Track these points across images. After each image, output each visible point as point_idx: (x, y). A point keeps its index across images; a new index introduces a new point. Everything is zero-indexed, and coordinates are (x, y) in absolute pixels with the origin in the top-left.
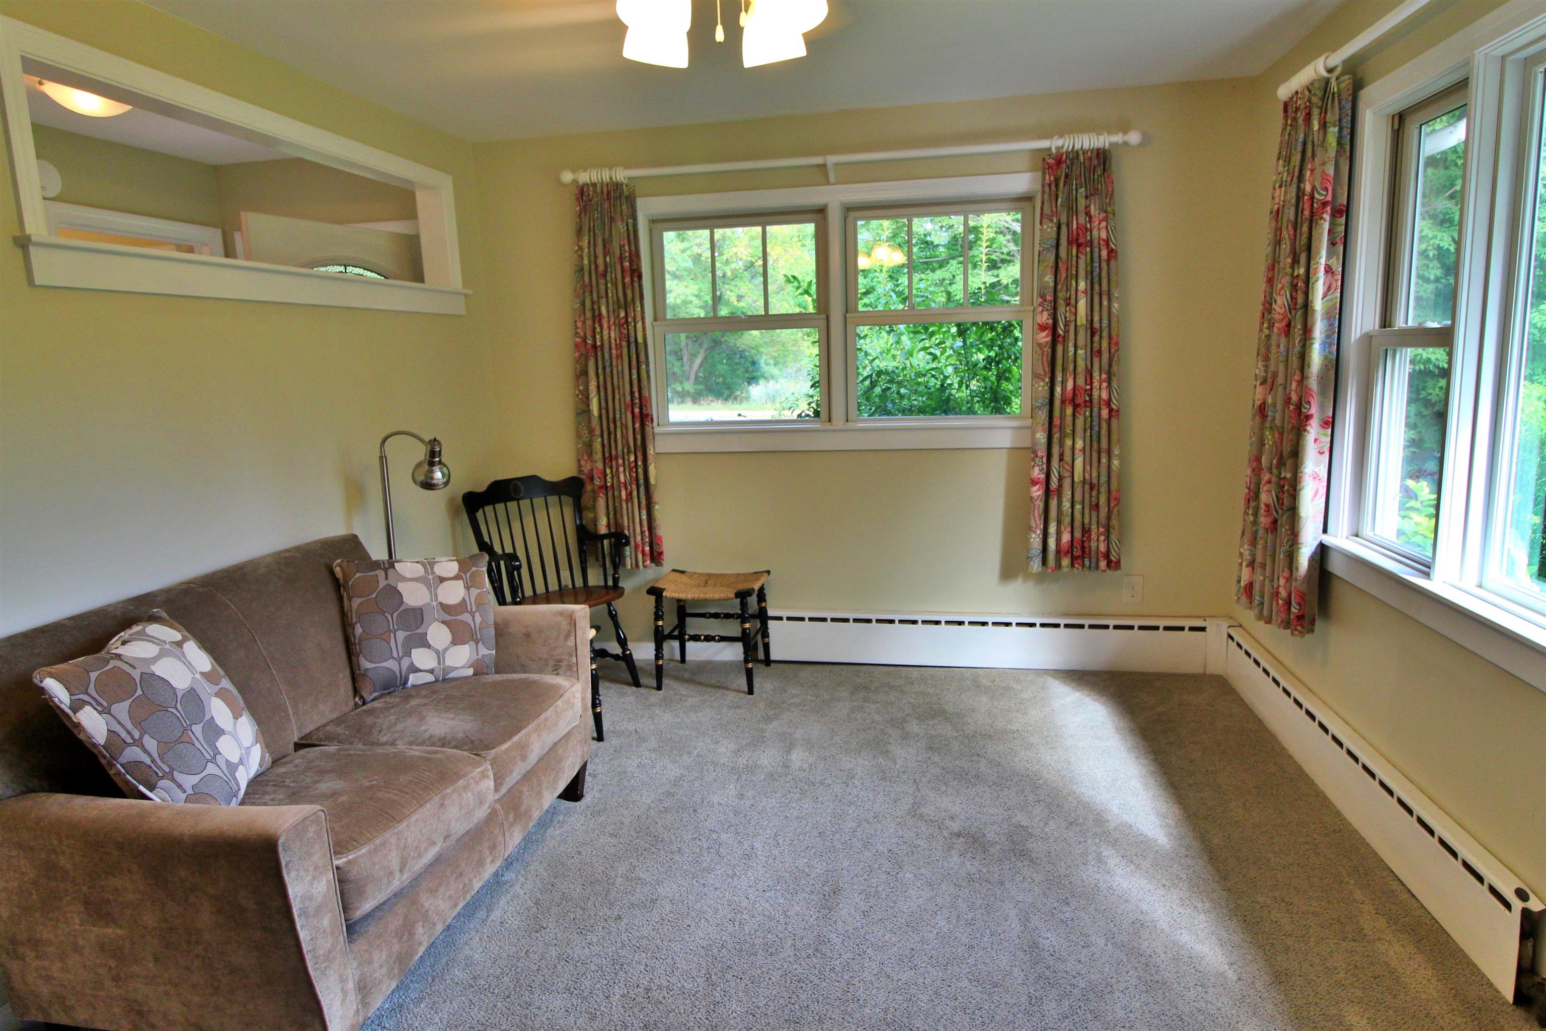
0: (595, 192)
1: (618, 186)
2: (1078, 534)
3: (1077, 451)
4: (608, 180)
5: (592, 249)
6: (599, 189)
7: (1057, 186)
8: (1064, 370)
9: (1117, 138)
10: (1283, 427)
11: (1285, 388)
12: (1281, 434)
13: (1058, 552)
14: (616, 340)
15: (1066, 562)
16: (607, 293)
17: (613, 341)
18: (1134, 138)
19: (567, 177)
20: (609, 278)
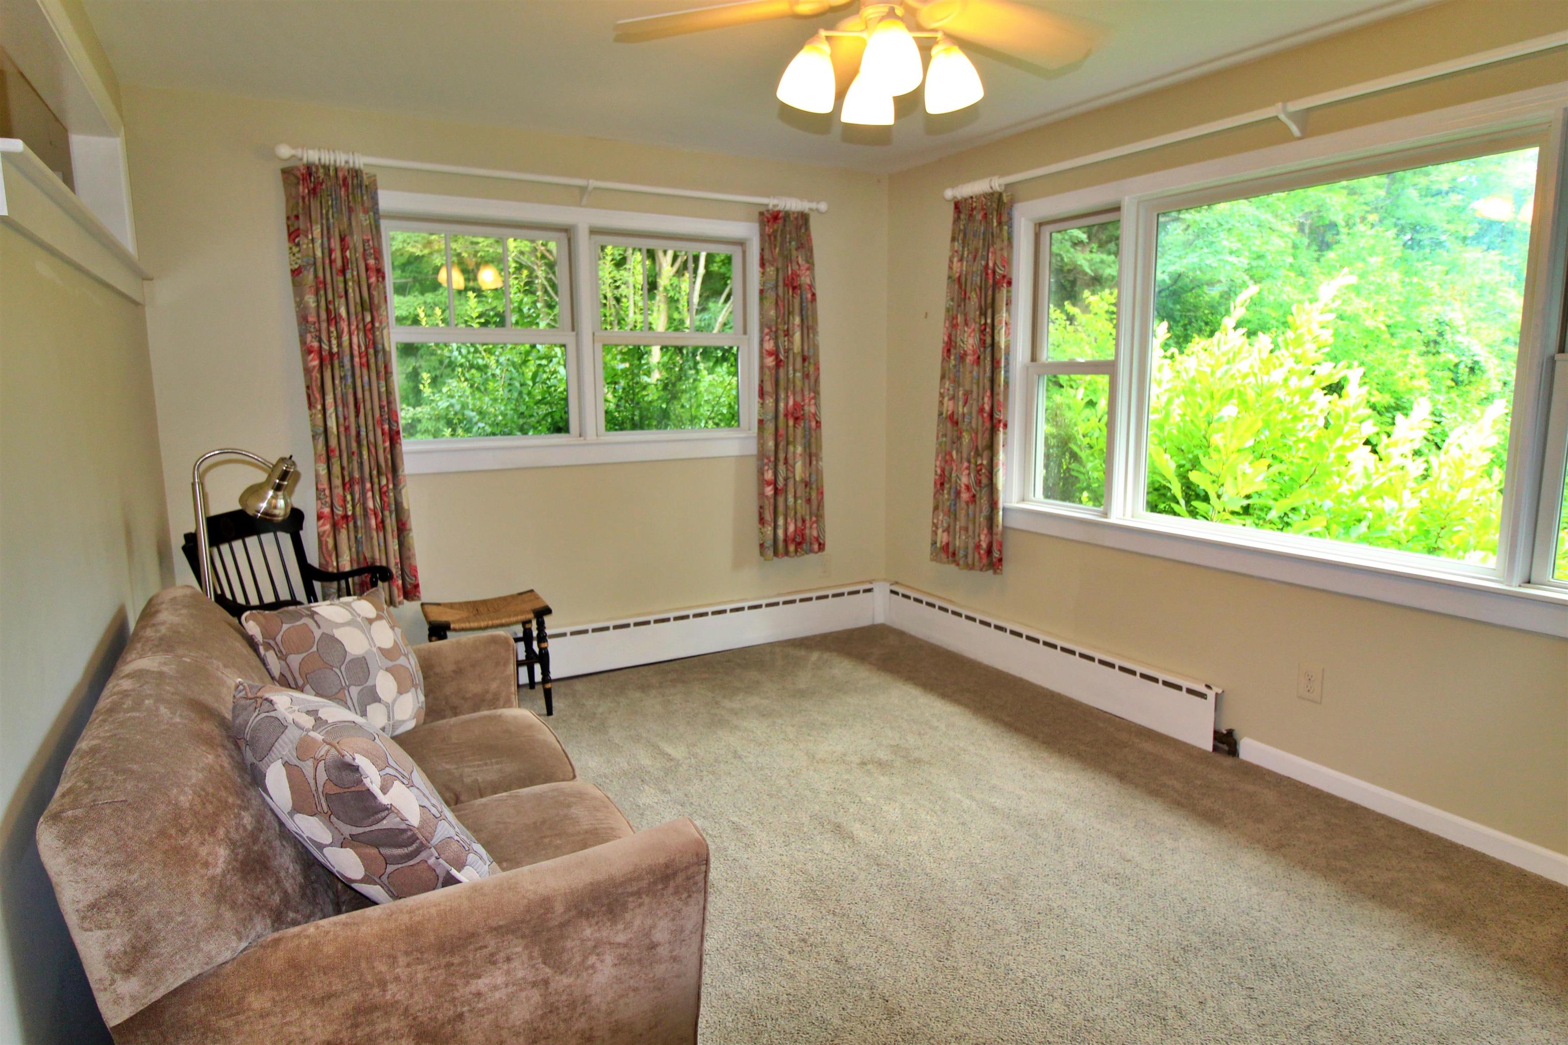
0: (327, 173)
1: (356, 173)
2: (799, 524)
3: (798, 456)
4: (343, 164)
5: (325, 239)
6: (332, 173)
7: (775, 237)
8: (787, 389)
9: (814, 205)
10: (977, 429)
11: (978, 401)
12: (977, 434)
13: (785, 541)
14: (359, 347)
15: (792, 548)
16: (346, 292)
17: (355, 347)
18: (823, 206)
19: (285, 151)
20: (349, 276)
